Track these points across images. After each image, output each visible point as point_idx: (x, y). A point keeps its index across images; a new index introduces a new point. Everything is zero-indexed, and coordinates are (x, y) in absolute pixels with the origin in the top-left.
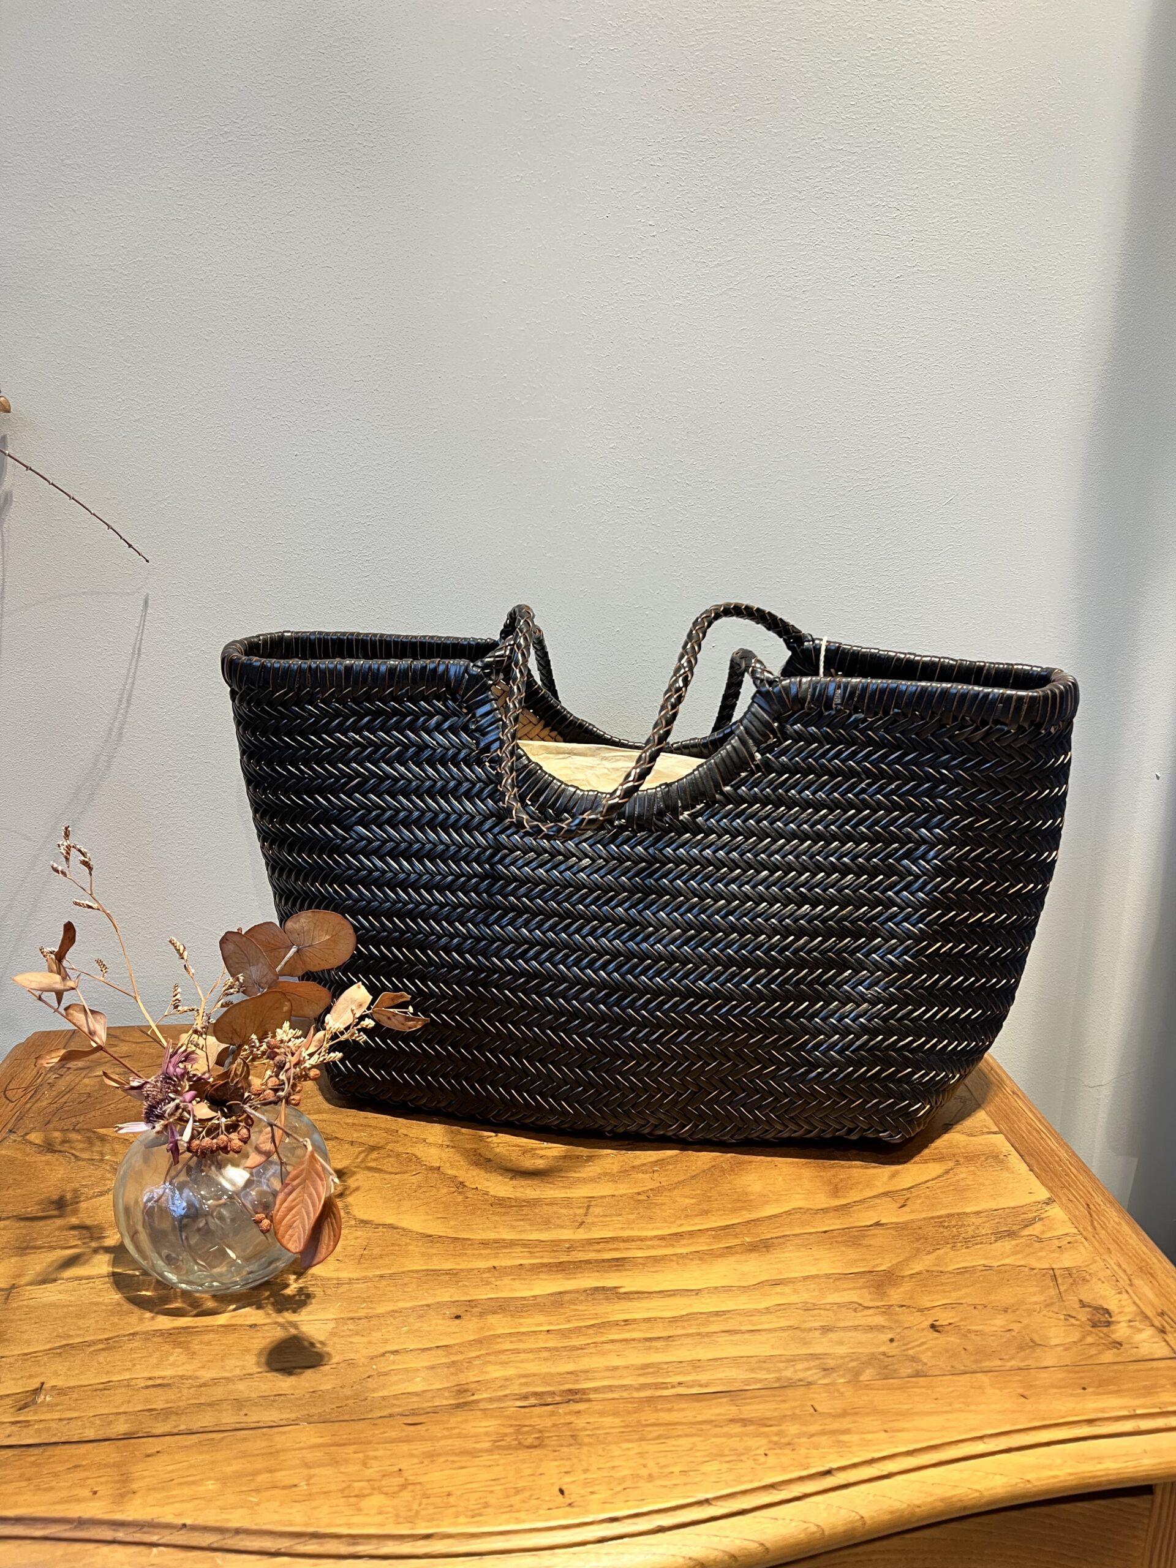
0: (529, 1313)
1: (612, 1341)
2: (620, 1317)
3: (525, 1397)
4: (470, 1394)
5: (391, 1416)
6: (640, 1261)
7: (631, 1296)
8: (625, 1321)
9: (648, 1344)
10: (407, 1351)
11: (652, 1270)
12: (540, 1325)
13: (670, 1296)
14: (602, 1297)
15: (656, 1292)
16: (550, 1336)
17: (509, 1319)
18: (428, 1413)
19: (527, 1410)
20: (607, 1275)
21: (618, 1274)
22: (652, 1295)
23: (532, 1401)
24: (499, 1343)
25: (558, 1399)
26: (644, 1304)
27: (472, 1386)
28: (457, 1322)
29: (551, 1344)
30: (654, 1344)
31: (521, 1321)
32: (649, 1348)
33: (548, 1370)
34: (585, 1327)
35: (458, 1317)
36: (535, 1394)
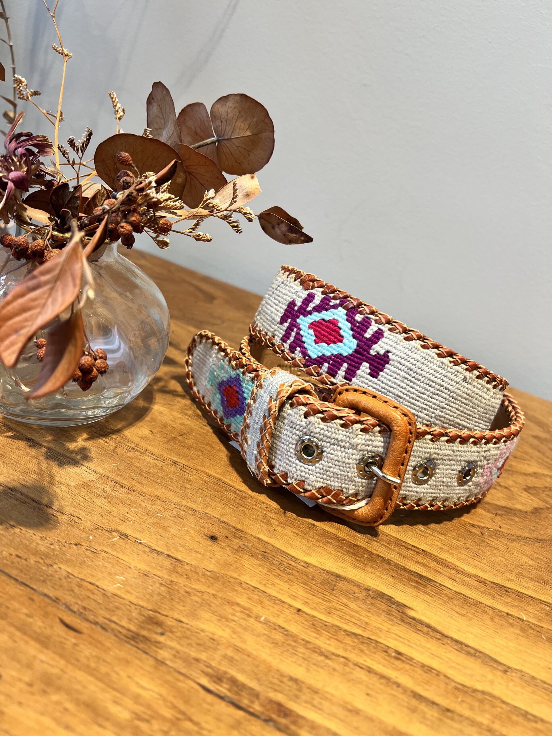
0: (291, 577)
1: (370, 670)
2: (393, 644)
3: (218, 678)
4: (160, 630)
5: (56, 600)
6: (447, 592)
7: (419, 627)
8: (399, 653)
9: (414, 702)
10: (137, 542)
11: (457, 609)
12: (295, 598)
13: (468, 654)
14: (383, 607)
15: (452, 639)
16: (297, 617)
17: (265, 571)
18: (96, 623)
19: (210, 698)
20: (400, 586)
21: (415, 593)
22: (445, 640)
23: (223, 689)
24: (234, 590)
25: (257, 707)
26: (432, 645)
27: (169, 622)
28: (209, 542)
29: (293, 628)
30: (423, 707)
31: (277, 581)
32: (414, 710)
33: (269, 659)
34: (345, 631)
35: (213, 538)
36: (233, 681)
